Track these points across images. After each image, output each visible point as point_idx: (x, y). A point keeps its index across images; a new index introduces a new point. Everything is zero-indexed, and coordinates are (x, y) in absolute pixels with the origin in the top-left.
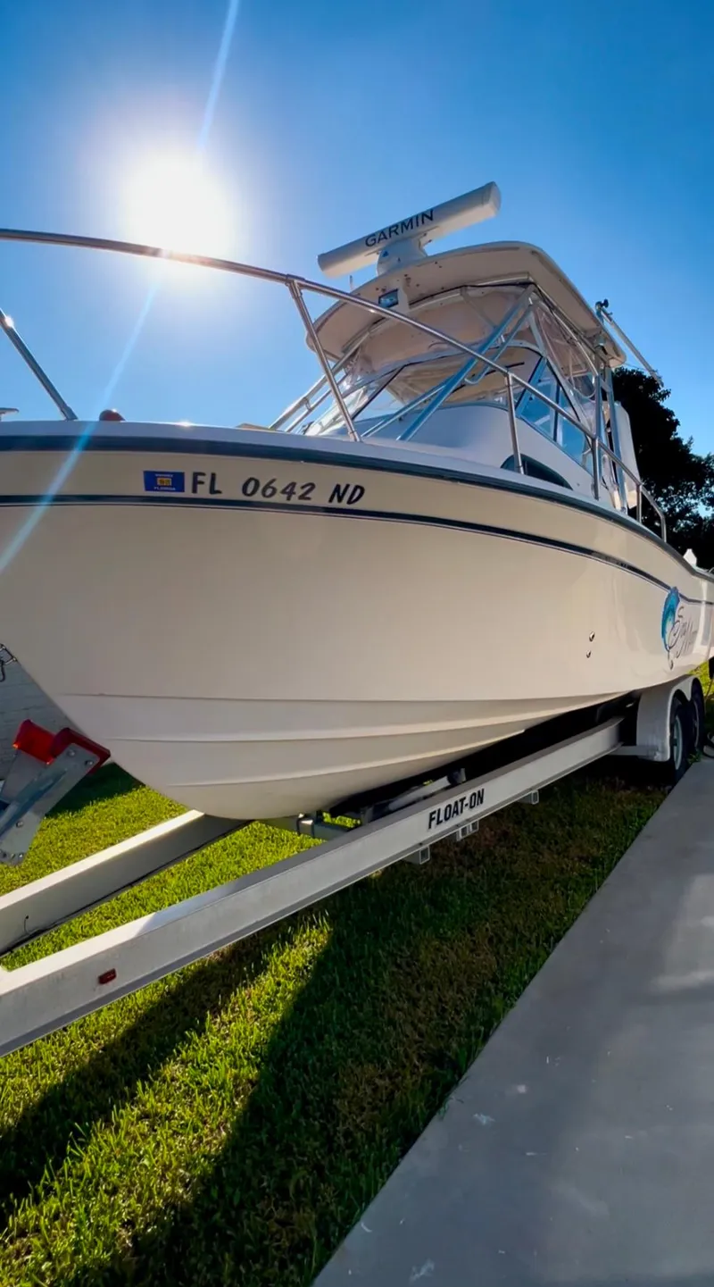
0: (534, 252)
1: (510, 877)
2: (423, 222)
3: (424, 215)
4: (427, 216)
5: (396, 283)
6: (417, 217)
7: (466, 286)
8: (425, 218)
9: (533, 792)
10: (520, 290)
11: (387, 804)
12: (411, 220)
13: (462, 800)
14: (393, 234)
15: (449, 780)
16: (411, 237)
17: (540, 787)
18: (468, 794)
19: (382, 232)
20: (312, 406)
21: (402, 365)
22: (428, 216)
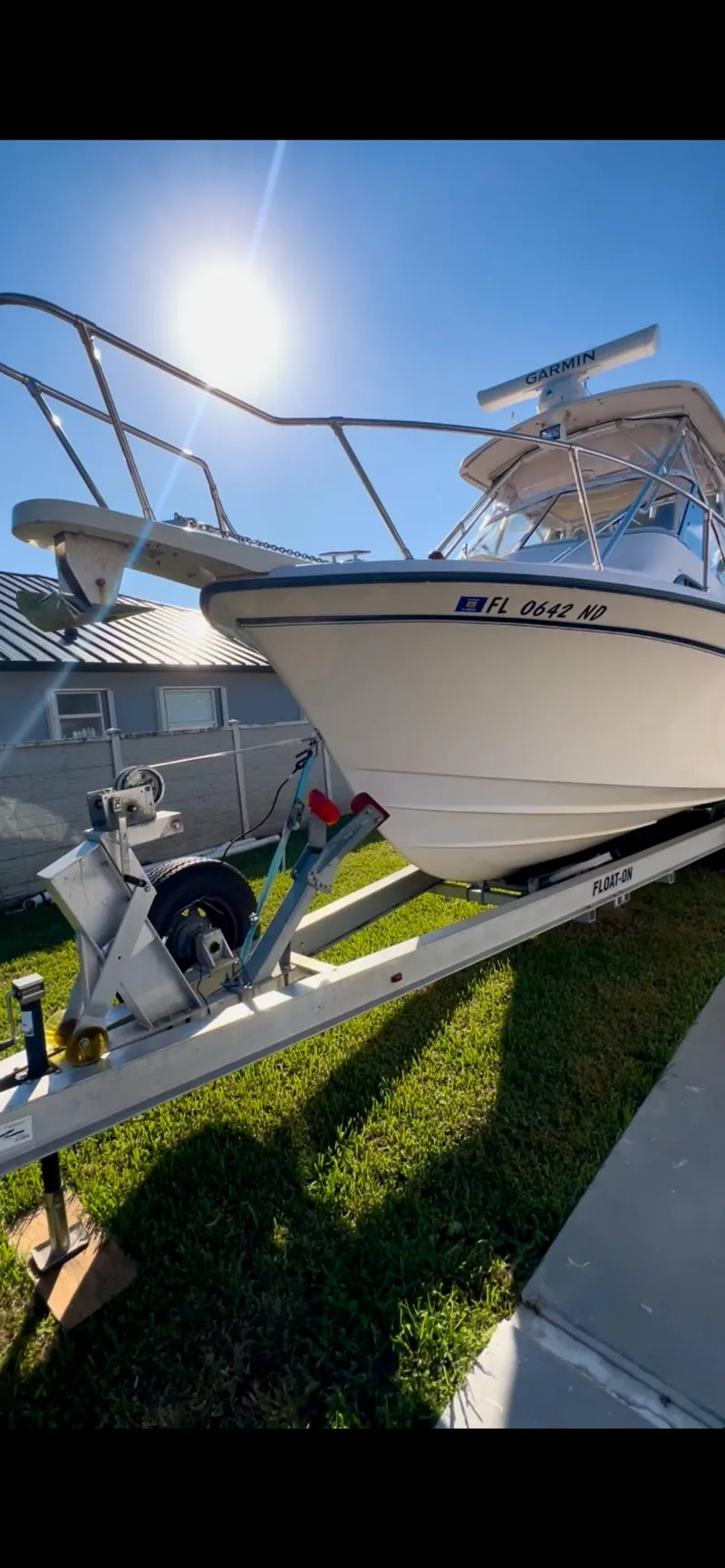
0: (694, 390)
1: (656, 940)
2: (584, 361)
3: (585, 355)
4: (588, 356)
5: (557, 418)
6: (579, 357)
7: (621, 419)
8: (587, 358)
9: (670, 873)
10: (674, 423)
11: (548, 877)
12: (573, 360)
13: (617, 874)
14: (554, 372)
15: (612, 855)
16: (570, 376)
17: (677, 868)
18: (621, 870)
19: (543, 371)
20: (466, 529)
21: (559, 492)
22: (590, 356)
